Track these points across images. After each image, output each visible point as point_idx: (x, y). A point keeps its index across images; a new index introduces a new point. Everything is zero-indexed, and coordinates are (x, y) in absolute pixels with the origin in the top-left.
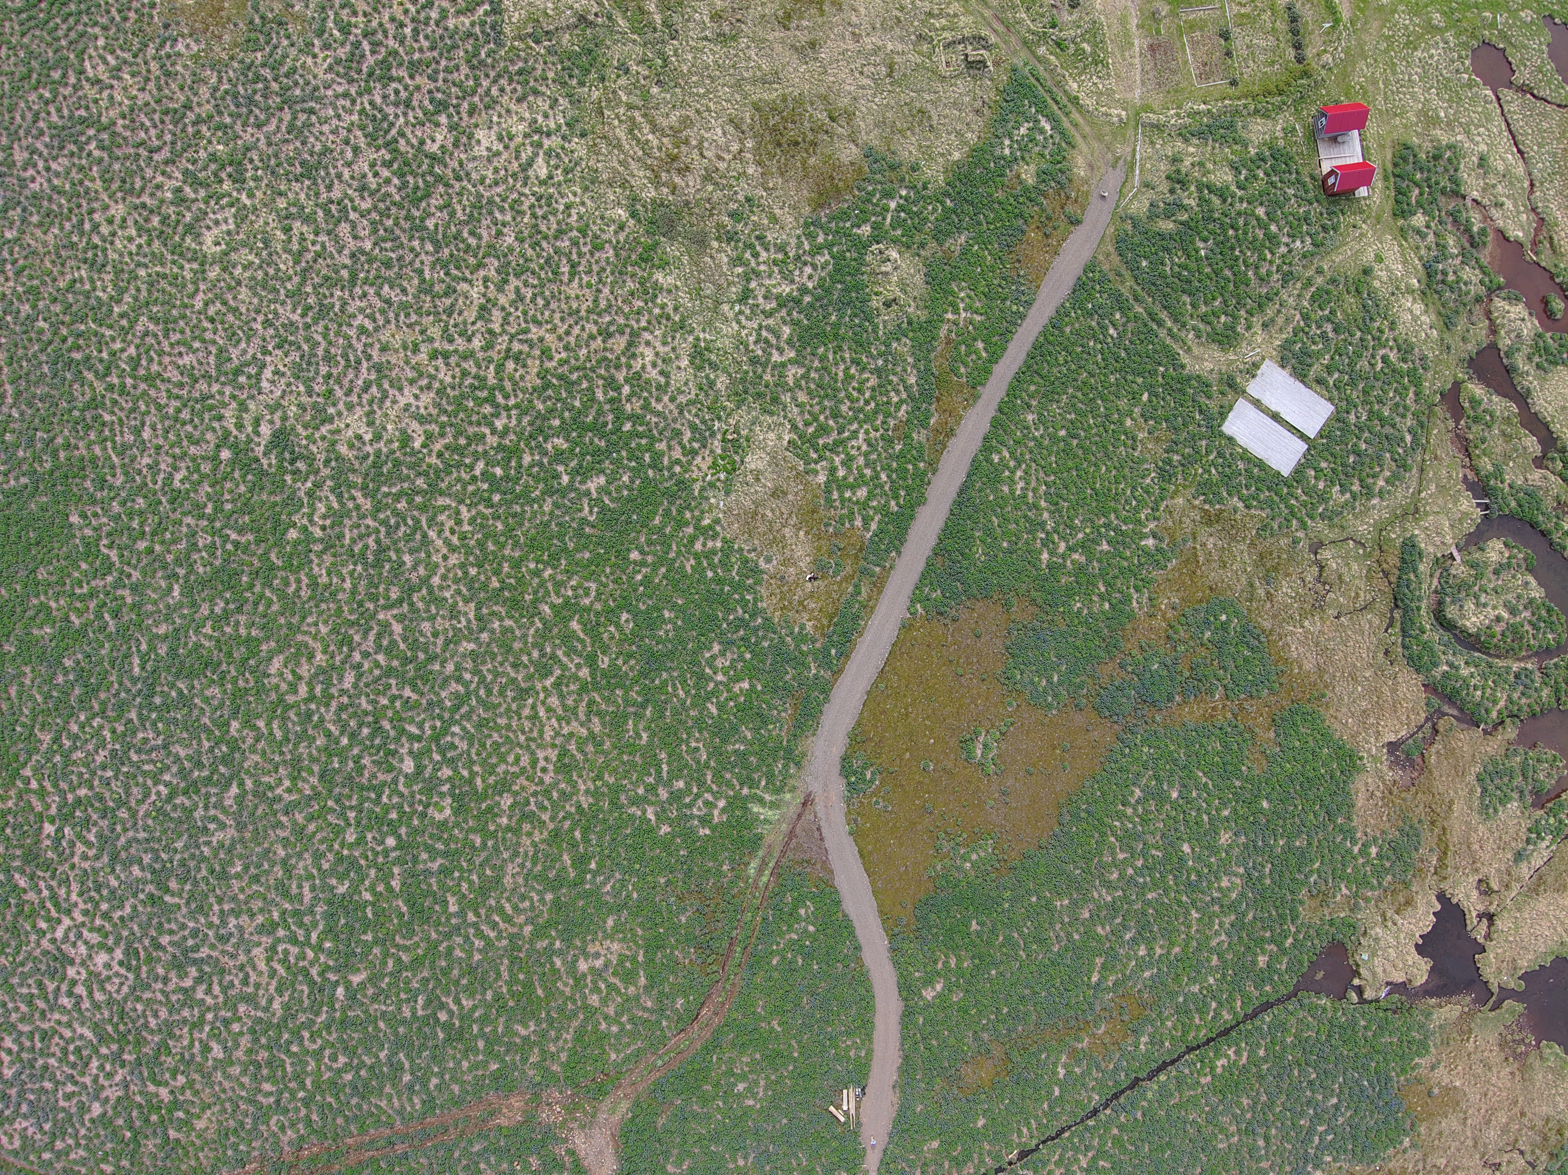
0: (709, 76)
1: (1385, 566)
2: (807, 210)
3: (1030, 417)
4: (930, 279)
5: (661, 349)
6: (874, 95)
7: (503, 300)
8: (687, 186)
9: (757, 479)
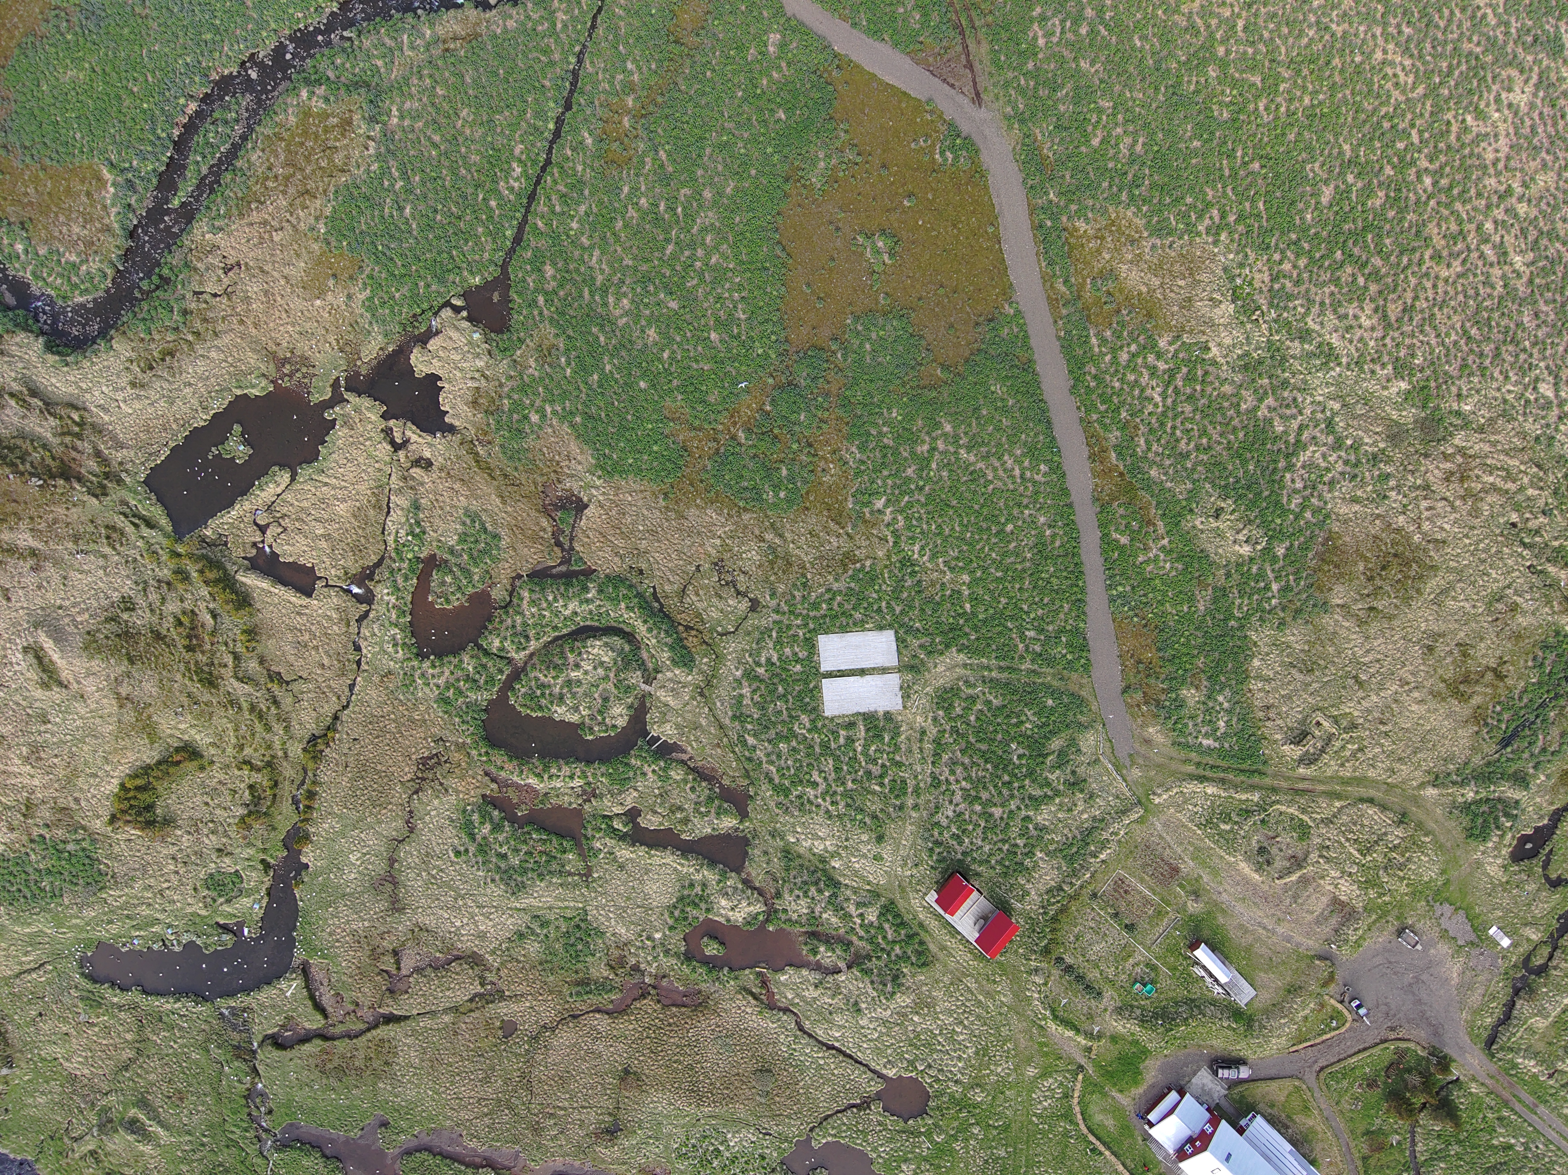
0: (1484, 561)
1: (694, 633)
2: (1336, 527)
3: (1042, 519)
4: (1204, 555)
5: (1359, 333)
6: (1354, 654)
7: (1496, 271)
8: (1438, 467)
9: (1211, 300)
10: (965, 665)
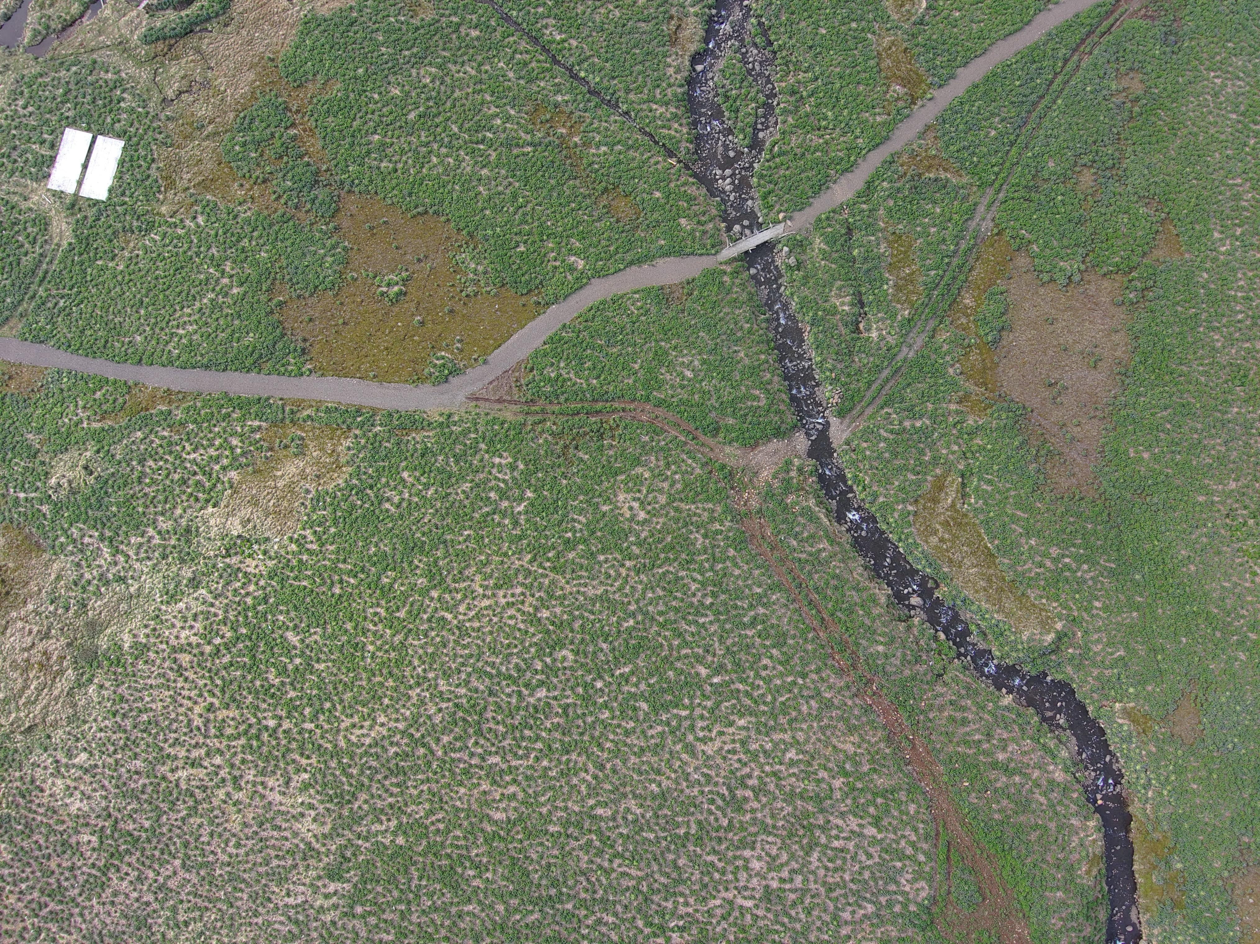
2: (45, 556)
3: (138, 338)
4: (63, 449)
5: (179, 625)
7: (183, 753)
8: (56, 648)
9: (249, 521)
10: (59, 245)
